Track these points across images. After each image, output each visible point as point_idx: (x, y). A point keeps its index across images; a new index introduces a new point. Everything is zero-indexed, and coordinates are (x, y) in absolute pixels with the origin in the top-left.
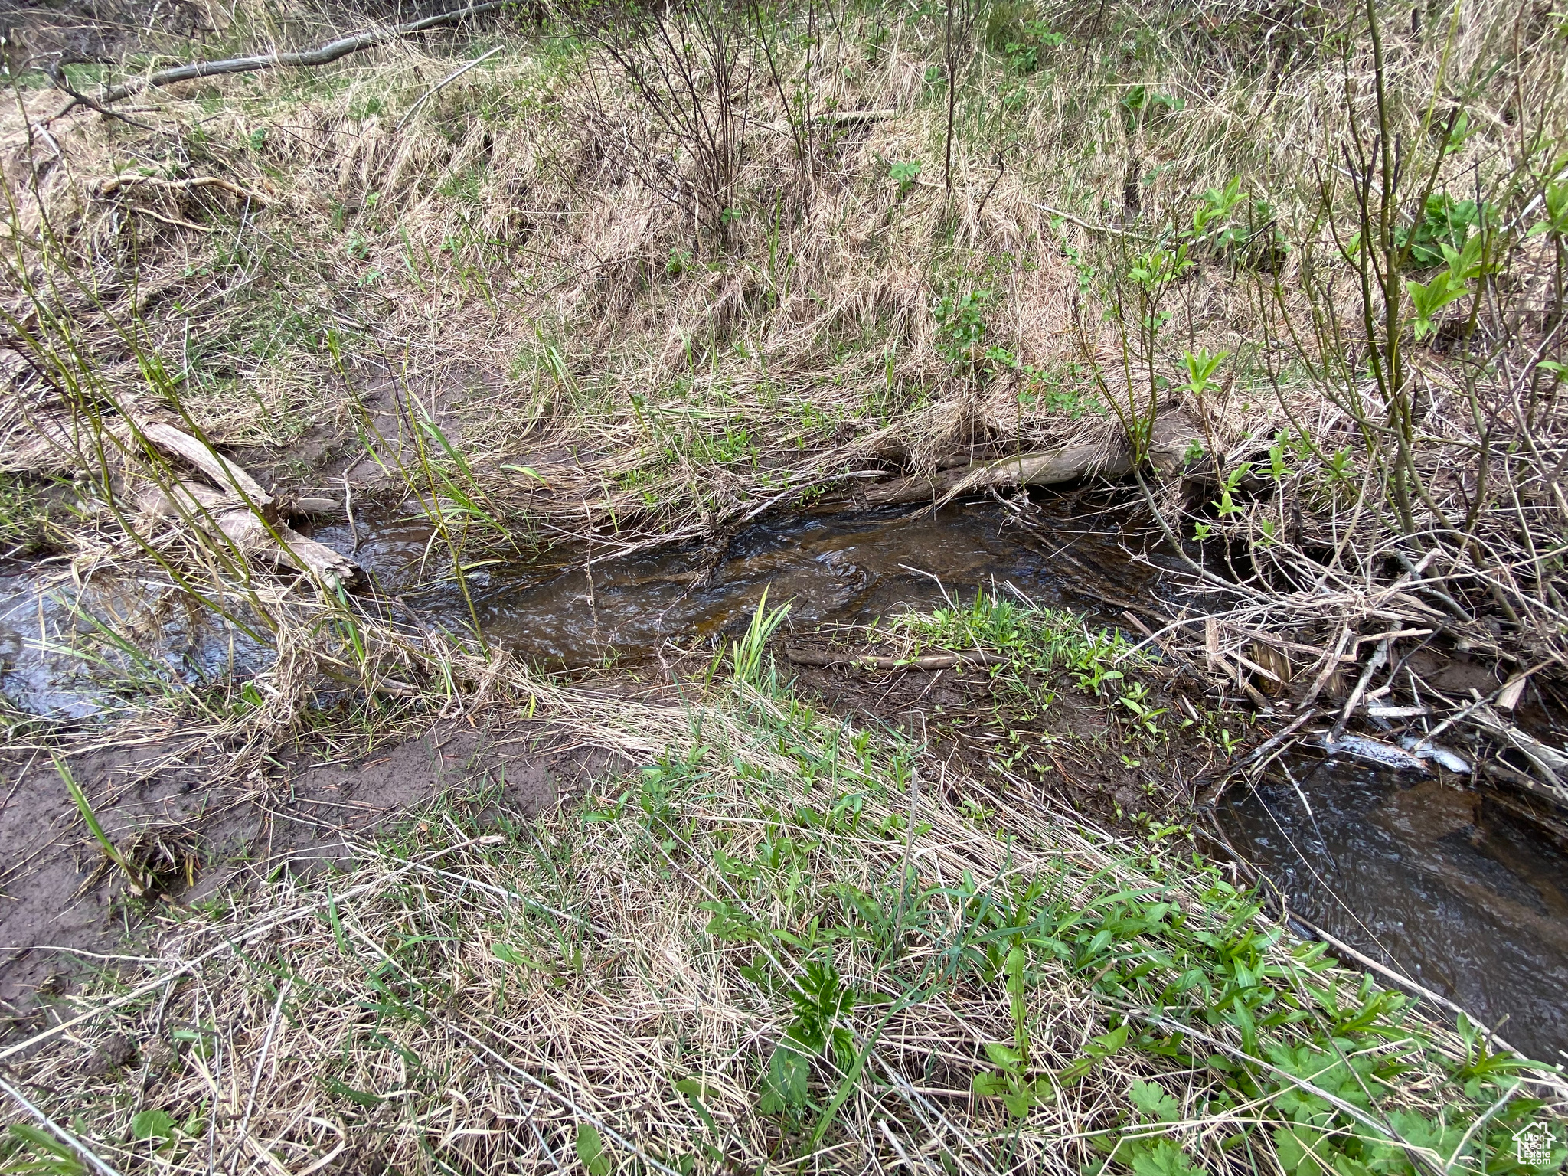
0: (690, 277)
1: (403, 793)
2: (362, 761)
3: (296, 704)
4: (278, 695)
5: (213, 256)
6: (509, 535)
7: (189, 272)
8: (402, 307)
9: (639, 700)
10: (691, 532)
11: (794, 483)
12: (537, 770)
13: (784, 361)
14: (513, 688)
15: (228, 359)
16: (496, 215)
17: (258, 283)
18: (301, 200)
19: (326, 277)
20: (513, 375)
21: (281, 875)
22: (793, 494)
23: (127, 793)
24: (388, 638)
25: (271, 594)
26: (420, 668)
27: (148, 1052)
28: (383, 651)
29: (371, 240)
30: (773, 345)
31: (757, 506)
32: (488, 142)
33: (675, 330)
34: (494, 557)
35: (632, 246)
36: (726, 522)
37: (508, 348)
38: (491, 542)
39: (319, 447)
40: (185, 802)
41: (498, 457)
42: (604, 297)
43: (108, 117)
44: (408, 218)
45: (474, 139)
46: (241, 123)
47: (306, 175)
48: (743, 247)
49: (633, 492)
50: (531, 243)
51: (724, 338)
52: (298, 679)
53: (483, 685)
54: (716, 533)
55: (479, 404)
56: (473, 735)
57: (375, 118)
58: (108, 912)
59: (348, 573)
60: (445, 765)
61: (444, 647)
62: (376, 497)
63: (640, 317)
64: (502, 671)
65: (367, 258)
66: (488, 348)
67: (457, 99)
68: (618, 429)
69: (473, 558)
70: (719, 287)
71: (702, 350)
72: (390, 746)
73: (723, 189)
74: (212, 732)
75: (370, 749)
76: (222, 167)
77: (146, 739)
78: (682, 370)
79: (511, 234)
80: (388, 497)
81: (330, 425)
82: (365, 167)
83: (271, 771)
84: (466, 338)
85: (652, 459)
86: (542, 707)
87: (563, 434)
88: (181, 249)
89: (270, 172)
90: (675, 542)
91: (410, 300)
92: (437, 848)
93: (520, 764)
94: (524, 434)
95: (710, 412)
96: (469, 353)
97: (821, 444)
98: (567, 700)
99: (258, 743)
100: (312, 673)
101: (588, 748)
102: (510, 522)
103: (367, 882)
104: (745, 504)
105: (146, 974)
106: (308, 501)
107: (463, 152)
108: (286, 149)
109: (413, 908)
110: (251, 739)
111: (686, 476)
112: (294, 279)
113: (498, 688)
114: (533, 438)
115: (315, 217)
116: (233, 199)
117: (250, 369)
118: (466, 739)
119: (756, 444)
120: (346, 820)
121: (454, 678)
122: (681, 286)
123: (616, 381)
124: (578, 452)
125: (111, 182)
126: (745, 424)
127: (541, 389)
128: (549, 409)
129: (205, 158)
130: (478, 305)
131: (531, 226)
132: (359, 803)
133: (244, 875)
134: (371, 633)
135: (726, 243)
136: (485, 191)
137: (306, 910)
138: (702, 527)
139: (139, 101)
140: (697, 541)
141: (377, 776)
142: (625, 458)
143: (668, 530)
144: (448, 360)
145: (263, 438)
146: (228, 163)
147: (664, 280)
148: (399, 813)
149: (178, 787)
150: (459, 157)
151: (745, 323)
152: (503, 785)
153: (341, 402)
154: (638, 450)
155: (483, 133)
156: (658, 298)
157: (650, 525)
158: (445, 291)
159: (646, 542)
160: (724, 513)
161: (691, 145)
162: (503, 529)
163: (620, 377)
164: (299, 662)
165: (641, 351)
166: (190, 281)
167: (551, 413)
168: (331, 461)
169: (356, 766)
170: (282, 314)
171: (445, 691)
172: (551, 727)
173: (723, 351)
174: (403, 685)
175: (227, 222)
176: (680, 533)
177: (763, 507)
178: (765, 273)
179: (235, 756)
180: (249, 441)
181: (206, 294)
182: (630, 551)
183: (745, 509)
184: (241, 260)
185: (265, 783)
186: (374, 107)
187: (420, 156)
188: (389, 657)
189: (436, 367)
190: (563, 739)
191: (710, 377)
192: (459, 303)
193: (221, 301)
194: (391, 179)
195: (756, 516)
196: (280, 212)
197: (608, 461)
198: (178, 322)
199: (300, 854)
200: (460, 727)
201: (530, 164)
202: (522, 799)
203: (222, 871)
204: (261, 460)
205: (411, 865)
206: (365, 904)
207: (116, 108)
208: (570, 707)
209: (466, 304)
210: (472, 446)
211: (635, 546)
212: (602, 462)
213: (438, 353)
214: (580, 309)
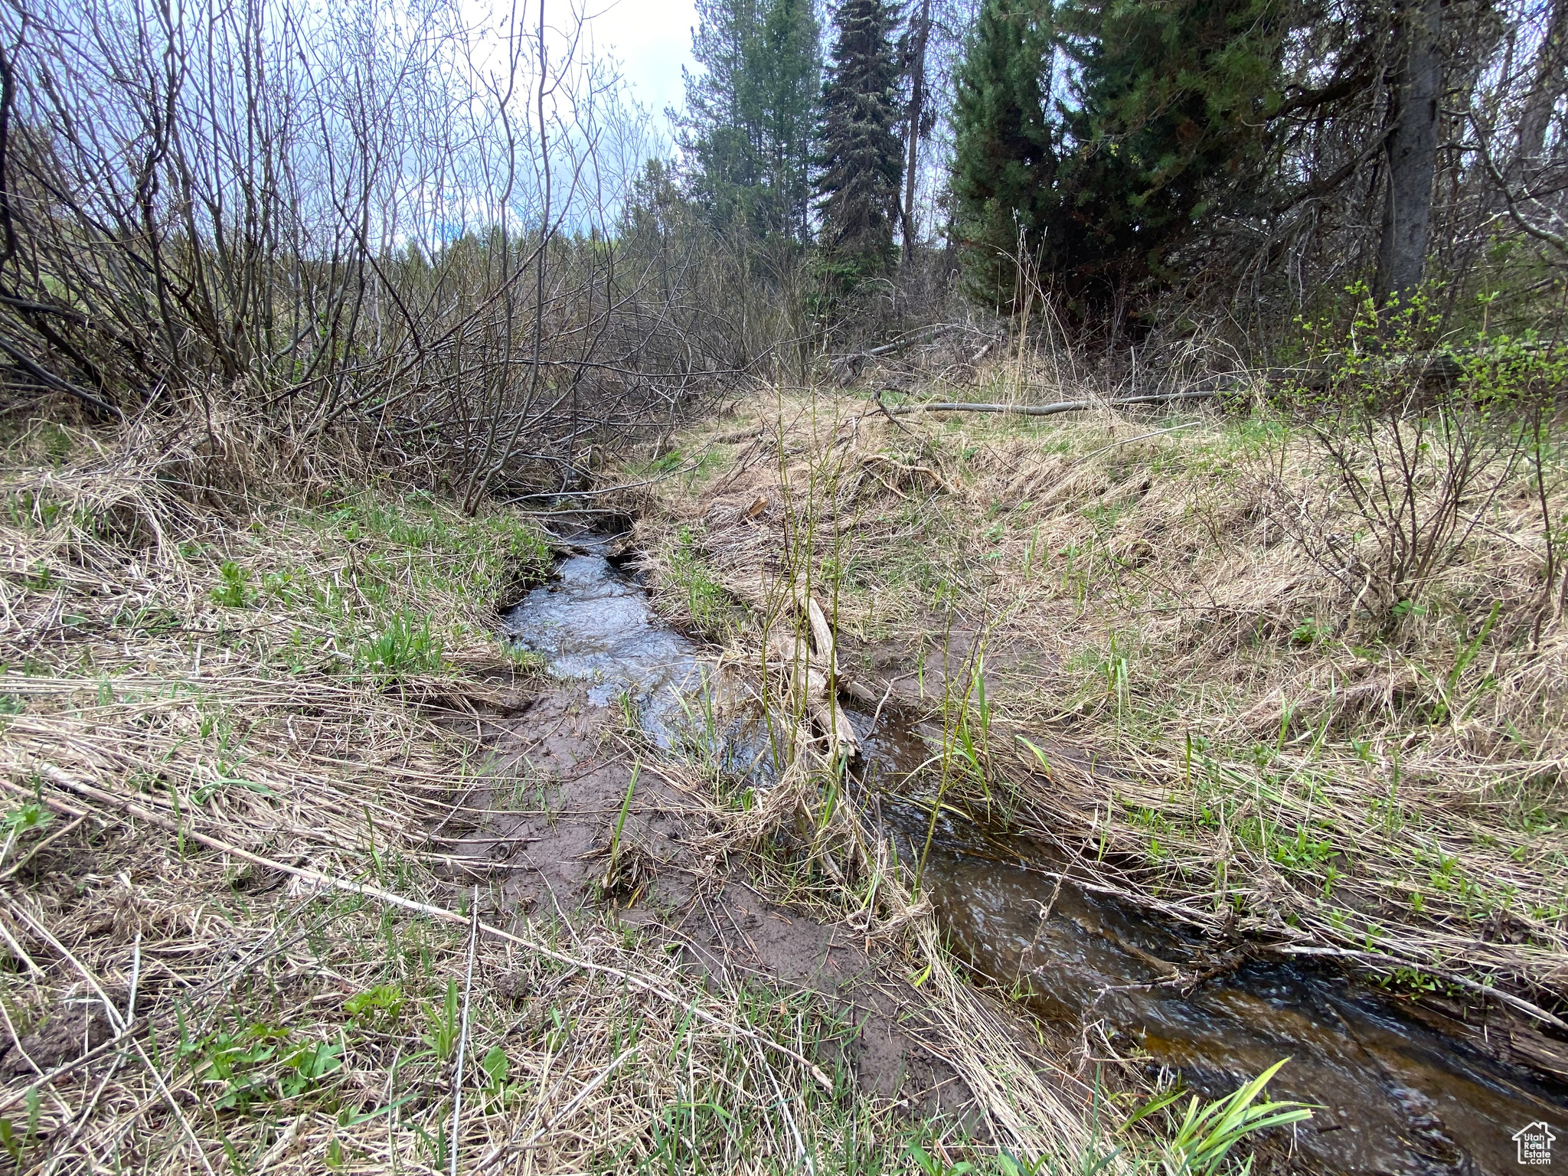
0: (1321, 651)
1: (783, 962)
2: (773, 908)
3: (766, 826)
4: (761, 811)
5: (899, 513)
6: (988, 798)
7: (880, 518)
8: (1003, 583)
9: (1033, 1065)
10: (1191, 917)
11: (1385, 949)
12: (892, 1046)
13: (1430, 789)
14: (916, 943)
15: (869, 575)
16: (1125, 538)
17: (916, 537)
18: (974, 494)
19: (961, 546)
20: (1071, 668)
21: (674, 951)
22: (1376, 962)
23: (647, 812)
24: (850, 822)
25: (804, 736)
26: (855, 862)
27: (533, 1004)
28: (841, 829)
29: (1007, 531)
30: (1418, 762)
31: (1306, 944)
32: (1145, 487)
33: (1275, 695)
34: (965, 810)
35: (1258, 602)
36: (1250, 935)
37: (1075, 644)
38: (970, 795)
39: (887, 653)
40: (666, 844)
41: (1016, 727)
42: (1200, 637)
43: (891, 422)
44: (1045, 524)
45: (1135, 482)
46: (964, 441)
47: (987, 481)
48: (1412, 645)
49: (1138, 831)
50: (1145, 570)
51: (1341, 728)
52: (780, 810)
53: (894, 919)
54: (1228, 939)
55: (1024, 678)
56: (860, 958)
57: (1059, 455)
58: (584, 883)
59: (852, 753)
60: (827, 966)
61: (885, 860)
62: (903, 708)
63: (1234, 668)
64: (918, 919)
65: (997, 543)
66: (1057, 637)
67: (1135, 453)
68: (1154, 761)
69: (947, 799)
70: (1359, 674)
71: (1303, 728)
72: (797, 912)
73: (1410, 581)
74: (710, 808)
75: (784, 903)
76: (937, 464)
77: (677, 785)
78: (1264, 738)
79: (1129, 558)
80: (912, 713)
81: (903, 643)
82: (1032, 484)
83: (720, 865)
84: (1042, 622)
85: (1179, 809)
86: (930, 985)
87: (1090, 738)
88: (883, 506)
89: (965, 473)
90: (1165, 916)
91: (1012, 580)
92: (778, 1039)
93: (882, 1025)
94: (1052, 719)
95: (1283, 797)
96: (1040, 634)
97: (1452, 922)
98: (958, 999)
99: (727, 837)
100: (790, 810)
101: (952, 1070)
102: (996, 788)
103: (717, 1016)
104: (1289, 930)
105: (568, 947)
106: (860, 688)
107: (1120, 489)
108: (983, 463)
109: (729, 1076)
110: (726, 831)
111: (1221, 849)
112: (939, 541)
113: (905, 931)
114: (1057, 727)
115: (976, 507)
116: (932, 484)
117: (878, 586)
118: (854, 957)
119: (1340, 867)
120: (735, 947)
121: (877, 893)
122: (1302, 657)
123: (1174, 715)
124: (1097, 761)
125: (871, 457)
126: (1332, 835)
127: (1089, 689)
128: (1087, 710)
129: (930, 457)
130: (1066, 602)
131: (1152, 557)
132: (751, 942)
133: (658, 929)
134: (842, 808)
135: (1390, 633)
136: (1123, 520)
137: (670, 996)
138: (1212, 921)
139: (912, 417)
140: (1195, 933)
141: (775, 930)
142: (1148, 792)
143: (1161, 895)
144: (1016, 634)
145: (859, 632)
146: (942, 463)
147: (1283, 643)
148: (770, 977)
149: (670, 830)
150: (1113, 492)
151: (1382, 725)
152: (858, 1033)
153: (921, 630)
154: (1167, 792)
155: (1145, 480)
156: (1268, 656)
157: (1140, 877)
158: (1044, 583)
159: (1128, 892)
160: (1251, 922)
161: (1383, 532)
162: (987, 791)
163: (1181, 714)
164: (787, 797)
165: (1220, 700)
166: (878, 523)
167: (1088, 714)
168: (889, 667)
169: (768, 908)
170: (918, 560)
171: (863, 900)
172: (929, 1013)
173: (1333, 740)
174: (836, 868)
175: (921, 496)
176: (1181, 910)
177: (1318, 951)
178: (1438, 682)
179: (711, 836)
180: (849, 630)
181: (882, 533)
182: (1104, 890)
183: (1287, 938)
184: (914, 521)
185: (712, 868)
186: (1063, 448)
187: (1080, 485)
188: (840, 838)
189: (1005, 634)
190: (933, 1036)
191: (1302, 762)
192: (1052, 595)
193: (887, 541)
194: (1047, 497)
195: (1300, 956)
196: (955, 498)
197: (1125, 786)
198: (857, 545)
199: (693, 946)
200: (855, 942)
201: (1179, 508)
202: (865, 1063)
203: (649, 913)
204: (848, 645)
205: (751, 1034)
206: (704, 1034)
207: (898, 418)
208: (956, 1007)
209: (1056, 598)
210: (998, 707)
211: (1112, 889)
212: (1118, 783)
213: (1013, 626)
214: (1167, 638)
